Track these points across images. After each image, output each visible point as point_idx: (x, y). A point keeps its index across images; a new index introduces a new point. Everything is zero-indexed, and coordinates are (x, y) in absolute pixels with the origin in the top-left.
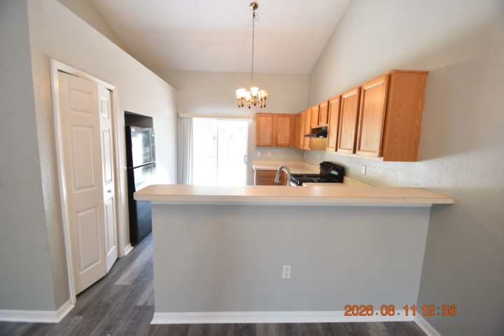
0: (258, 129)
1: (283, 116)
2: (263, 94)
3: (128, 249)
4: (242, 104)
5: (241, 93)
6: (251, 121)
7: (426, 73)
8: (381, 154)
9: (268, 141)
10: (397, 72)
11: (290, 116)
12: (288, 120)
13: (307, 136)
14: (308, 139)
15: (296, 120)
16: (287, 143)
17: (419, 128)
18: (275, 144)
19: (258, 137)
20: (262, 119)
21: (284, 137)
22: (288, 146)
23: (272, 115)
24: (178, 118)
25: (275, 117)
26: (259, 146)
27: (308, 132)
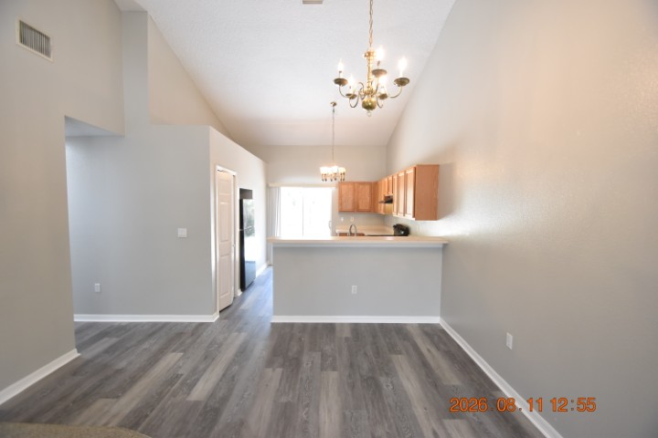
0: (341, 196)
1: (363, 183)
2: (342, 170)
3: (239, 293)
4: (325, 178)
5: (324, 170)
6: (334, 189)
7: (438, 166)
8: (414, 216)
9: (350, 207)
10: (419, 166)
11: (370, 184)
12: (367, 188)
13: (381, 202)
14: (383, 205)
15: (374, 187)
16: (368, 208)
17: (436, 200)
18: (356, 210)
19: (341, 204)
20: (344, 187)
21: (365, 202)
22: (369, 211)
23: (354, 183)
24: (268, 187)
25: (357, 185)
26: (342, 211)
27: (383, 199)
